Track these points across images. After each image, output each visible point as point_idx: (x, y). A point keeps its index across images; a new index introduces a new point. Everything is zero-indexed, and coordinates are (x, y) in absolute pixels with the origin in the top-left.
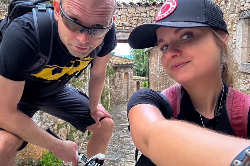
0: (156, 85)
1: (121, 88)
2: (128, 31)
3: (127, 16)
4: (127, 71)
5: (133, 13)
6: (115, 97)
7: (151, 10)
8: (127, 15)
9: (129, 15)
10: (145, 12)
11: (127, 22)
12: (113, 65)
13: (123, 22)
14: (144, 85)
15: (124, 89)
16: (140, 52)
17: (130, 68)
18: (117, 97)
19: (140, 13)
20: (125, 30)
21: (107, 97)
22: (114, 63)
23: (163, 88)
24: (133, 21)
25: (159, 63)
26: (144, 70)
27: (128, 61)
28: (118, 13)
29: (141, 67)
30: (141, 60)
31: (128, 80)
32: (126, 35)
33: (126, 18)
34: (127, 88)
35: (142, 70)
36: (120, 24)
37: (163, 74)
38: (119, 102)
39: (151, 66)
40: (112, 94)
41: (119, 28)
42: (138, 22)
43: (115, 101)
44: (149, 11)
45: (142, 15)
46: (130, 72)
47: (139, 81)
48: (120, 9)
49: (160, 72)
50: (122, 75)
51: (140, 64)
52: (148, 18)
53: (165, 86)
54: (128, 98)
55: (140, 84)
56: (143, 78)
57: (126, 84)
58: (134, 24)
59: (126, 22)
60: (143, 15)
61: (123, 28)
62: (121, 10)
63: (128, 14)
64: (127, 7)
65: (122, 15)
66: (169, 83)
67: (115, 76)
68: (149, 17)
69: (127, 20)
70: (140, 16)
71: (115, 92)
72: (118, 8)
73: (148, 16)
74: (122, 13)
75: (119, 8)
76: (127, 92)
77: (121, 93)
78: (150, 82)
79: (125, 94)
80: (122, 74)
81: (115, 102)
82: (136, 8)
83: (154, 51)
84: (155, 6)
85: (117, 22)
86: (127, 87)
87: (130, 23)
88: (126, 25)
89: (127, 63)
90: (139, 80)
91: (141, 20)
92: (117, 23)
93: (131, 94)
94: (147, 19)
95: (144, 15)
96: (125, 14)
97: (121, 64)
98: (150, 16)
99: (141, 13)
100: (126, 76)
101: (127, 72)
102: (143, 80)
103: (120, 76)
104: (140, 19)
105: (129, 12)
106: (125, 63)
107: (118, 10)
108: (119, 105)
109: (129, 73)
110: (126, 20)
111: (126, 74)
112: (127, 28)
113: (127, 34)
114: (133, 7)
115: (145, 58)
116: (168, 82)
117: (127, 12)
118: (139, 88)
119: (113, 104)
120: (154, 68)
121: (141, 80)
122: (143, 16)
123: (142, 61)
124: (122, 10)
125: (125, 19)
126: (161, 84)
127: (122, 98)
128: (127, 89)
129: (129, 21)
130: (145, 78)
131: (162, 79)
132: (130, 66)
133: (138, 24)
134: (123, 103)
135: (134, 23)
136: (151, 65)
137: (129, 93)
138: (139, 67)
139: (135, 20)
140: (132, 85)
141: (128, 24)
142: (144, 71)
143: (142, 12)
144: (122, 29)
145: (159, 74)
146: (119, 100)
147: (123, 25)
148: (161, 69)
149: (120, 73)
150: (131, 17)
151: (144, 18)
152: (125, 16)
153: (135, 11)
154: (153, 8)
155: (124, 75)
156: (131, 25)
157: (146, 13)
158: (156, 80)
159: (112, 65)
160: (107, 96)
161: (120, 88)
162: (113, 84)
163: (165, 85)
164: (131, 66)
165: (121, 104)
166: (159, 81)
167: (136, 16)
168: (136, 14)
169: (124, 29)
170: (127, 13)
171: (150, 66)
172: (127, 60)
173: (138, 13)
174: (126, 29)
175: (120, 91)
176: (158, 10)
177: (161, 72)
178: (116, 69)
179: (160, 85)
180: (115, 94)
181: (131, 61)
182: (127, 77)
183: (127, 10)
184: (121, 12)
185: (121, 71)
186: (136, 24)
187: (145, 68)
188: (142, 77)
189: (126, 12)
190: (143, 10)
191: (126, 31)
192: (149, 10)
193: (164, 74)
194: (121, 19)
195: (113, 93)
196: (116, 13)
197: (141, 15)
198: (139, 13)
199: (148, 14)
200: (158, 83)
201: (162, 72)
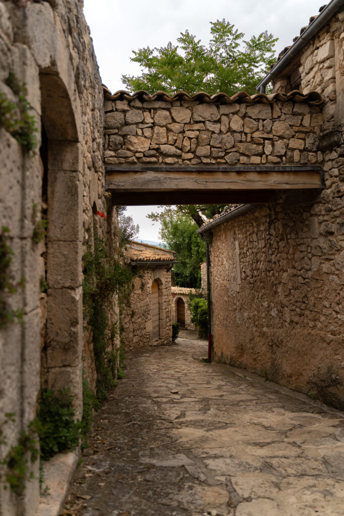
0: (230, 309)
1: (145, 314)
2: (173, 168)
3: (169, 130)
4: (157, 276)
5: (185, 121)
6: (131, 335)
7: (234, 114)
8: (169, 126)
9: (176, 127)
10: (217, 118)
11: (169, 146)
12: (129, 262)
13: (159, 144)
14: (194, 307)
15: (153, 316)
16: (183, 236)
17: (165, 268)
18: (135, 335)
19: (204, 122)
20: (164, 166)
21: (113, 345)
22: (129, 258)
23: (250, 318)
24: (186, 143)
25: (238, 256)
26: (191, 273)
27: (161, 253)
28: (147, 122)
29: (186, 266)
30: (186, 253)
31: (160, 295)
32: (166, 178)
33: (167, 133)
34: (159, 314)
35: (187, 275)
36: (150, 149)
37: (251, 283)
38: (141, 348)
39: (216, 263)
40: (125, 330)
41: (148, 159)
42: (198, 144)
43: (130, 346)
44: (228, 117)
45: (208, 127)
46: (165, 277)
47: (182, 297)
48: (152, 111)
49: (242, 279)
50: (148, 286)
51: (183, 260)
52: (225, 134)
53: (256, 312)
54: (159, 336)
55: (184, 304)
56: (191, 291)
57: (157, 306)
58: (187, 150)
59: (166, 145)
60: (211, 126)
61: (159, 160)
62: (155, 113)
63: (173, 124)
64: (169, 106)
65: (156, 127)
66: (269, 306)
67: (133, 286)
68: (227, 132)
69: (170, 138)
70: (205, 129)
71: (131, 324)
72: (147, 109)
73: (224, 129)
74: (156, 121)
75: (149, 107)
76: (157, 323)
77: (145, 325)
78: (213, 300)
79: (154, 328)
80: (148, 283)
81: (131, 348)
82: (192, 108)
83: (223, 229)
84: (243, 106)
85: (143, 144)
86: (159, 311)
87: (177, 148)
88: (165, 154)
89: (160, 259)
90: (181, 294)
91: (206, 139)
92: (142, 146)
93: (167, 328)
94: (222, 139)
95: (215, 128)
96: (165, 124)
97: (146, 259)
98: (230, 130)
99: (207, 122)
100: (157, 287)
101: (159, 279)
102: (191, 296)
103: (143, 286)
104: (205, 136)
105: (175, 118)
106: (154, 259)
107: (145, 113)
108: (140, 354)
109: (163, 280)
110: (166, 139)
111: (157, 282)
112: (169, 160)
113: (169, 176)
114: (186, 106)
115: (194, 249)
116: (265, 304)
117: (170, 117)
118: (181, 312)
119: (126, 352)
120: (225, 268)
121: (186, 294)
122: (213, 130)
123: (188, 256)
124: (157, 114)
125: (164, 137)
126: (246, 307)
127: (147, 338)
128: (157, 317)
129: (176, 142)
130: (196, 291)
131: (247, 296)
132: (164, 265)
133: (197, 150)
134: (150, 348)
135: (189, 148)
136: (215, 261)
137: (162, 326)
138: (182, 268)
139: (190, 139)
140: (169, 306)
141: (172, 150)
142: (191, 276)
143: (209, 119)
144: (155, 163)
145: (239, 281)
146: (141, 343)
147: (158, 152)
148: (245, 272)
149: (144, 281)
150: (180, 132)
151: (214, 136)
152: (165, 128)
153: (190, 115)
154: (238, 109)
155: (152, 285)
156: (180, 151)
157: (219, 121)
158: (229, 296)
159: (126, 261)
160: (113, 341)
161: (143, 315)
162: (128, 305)
163: (259, 312)
164: (168, 265)
165: (145, 352)
166: (239, 300)
167: (194, 129)
168: (194, 124)
169: (162, 162)
170: (171, 121)
171: (212, 265)
172: (158, 251)
173: (197, 122)
174: (166, 164)
175: (144, 321)
176: (250, 115)
177: (245, 279)
178: (135, 270)
179: (241, 309)
180: (132, 330)
181: (167, 254)
182: (159, 289)
183: (171, 113)
184: (153, 118)
185: (146, 275)
186: (192, 150)
187: (194, 270)
188: (188, 289)
189: (166, 118)
190: (211, 114)
191: (166, 168)
192: (227, 115)
193: (253, 284)
194: (155, 136)
195: (127, 326)
196: (141, 121)
197: (206, 127)
198: (200, 122)
199: (225, 125)
200: (235, 304)
201: (248, 278)
